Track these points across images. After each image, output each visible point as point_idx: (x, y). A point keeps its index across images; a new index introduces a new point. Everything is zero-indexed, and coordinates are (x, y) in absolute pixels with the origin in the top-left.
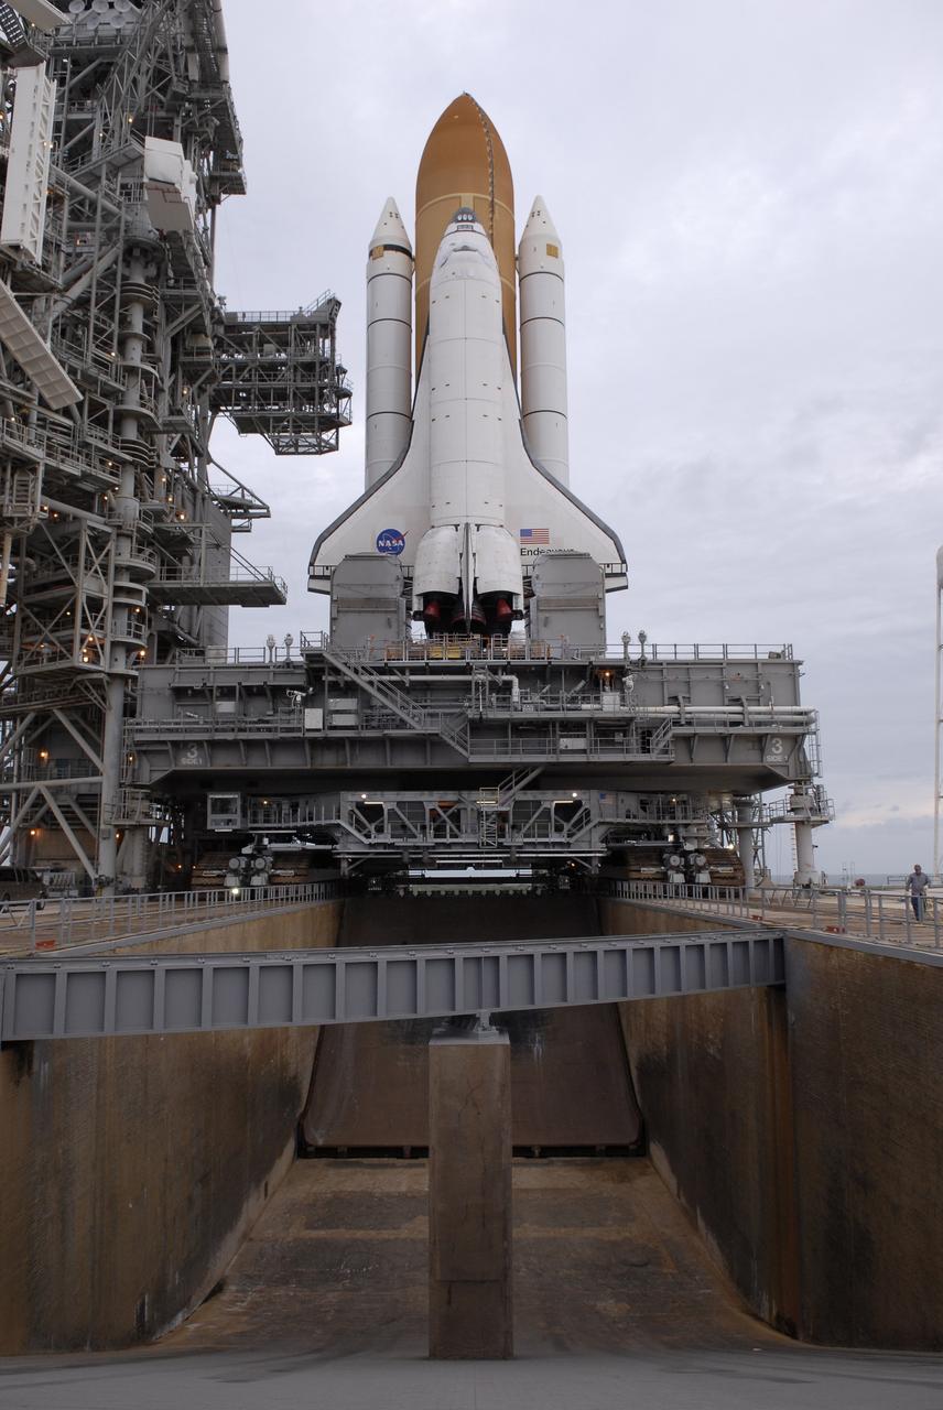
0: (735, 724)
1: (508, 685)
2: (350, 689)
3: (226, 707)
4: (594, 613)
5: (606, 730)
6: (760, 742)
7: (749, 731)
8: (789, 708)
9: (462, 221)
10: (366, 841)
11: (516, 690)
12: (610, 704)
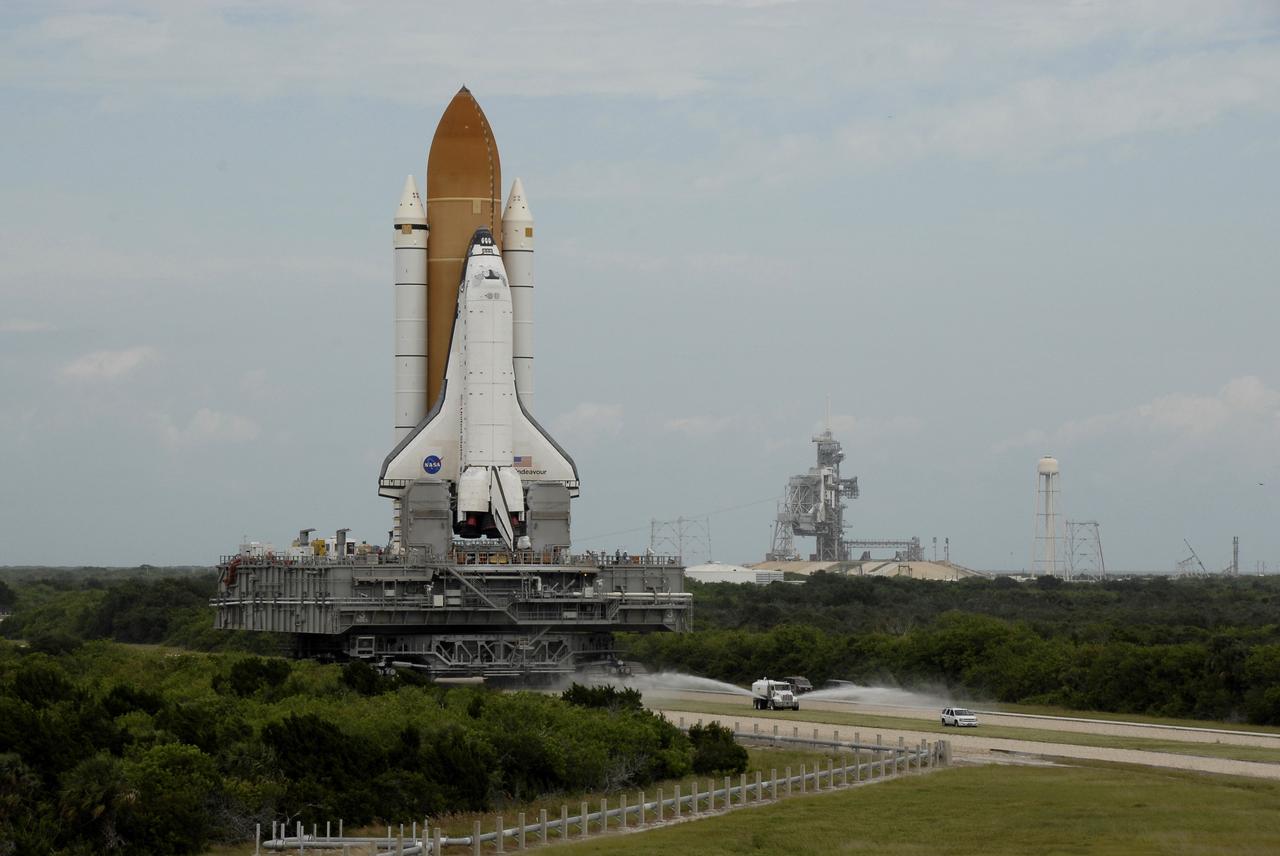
0: (651, 603)
1: (536, 581)
2: (457, 584)
3: (390, 593)
4: (564, 522)
5: (583, 607)
6: (662, 613)
7: (658, 607)
8: (677, 594)
9: (485, 245)
10: (450, 664)
11: (540, 585)
12: (588, 592)
